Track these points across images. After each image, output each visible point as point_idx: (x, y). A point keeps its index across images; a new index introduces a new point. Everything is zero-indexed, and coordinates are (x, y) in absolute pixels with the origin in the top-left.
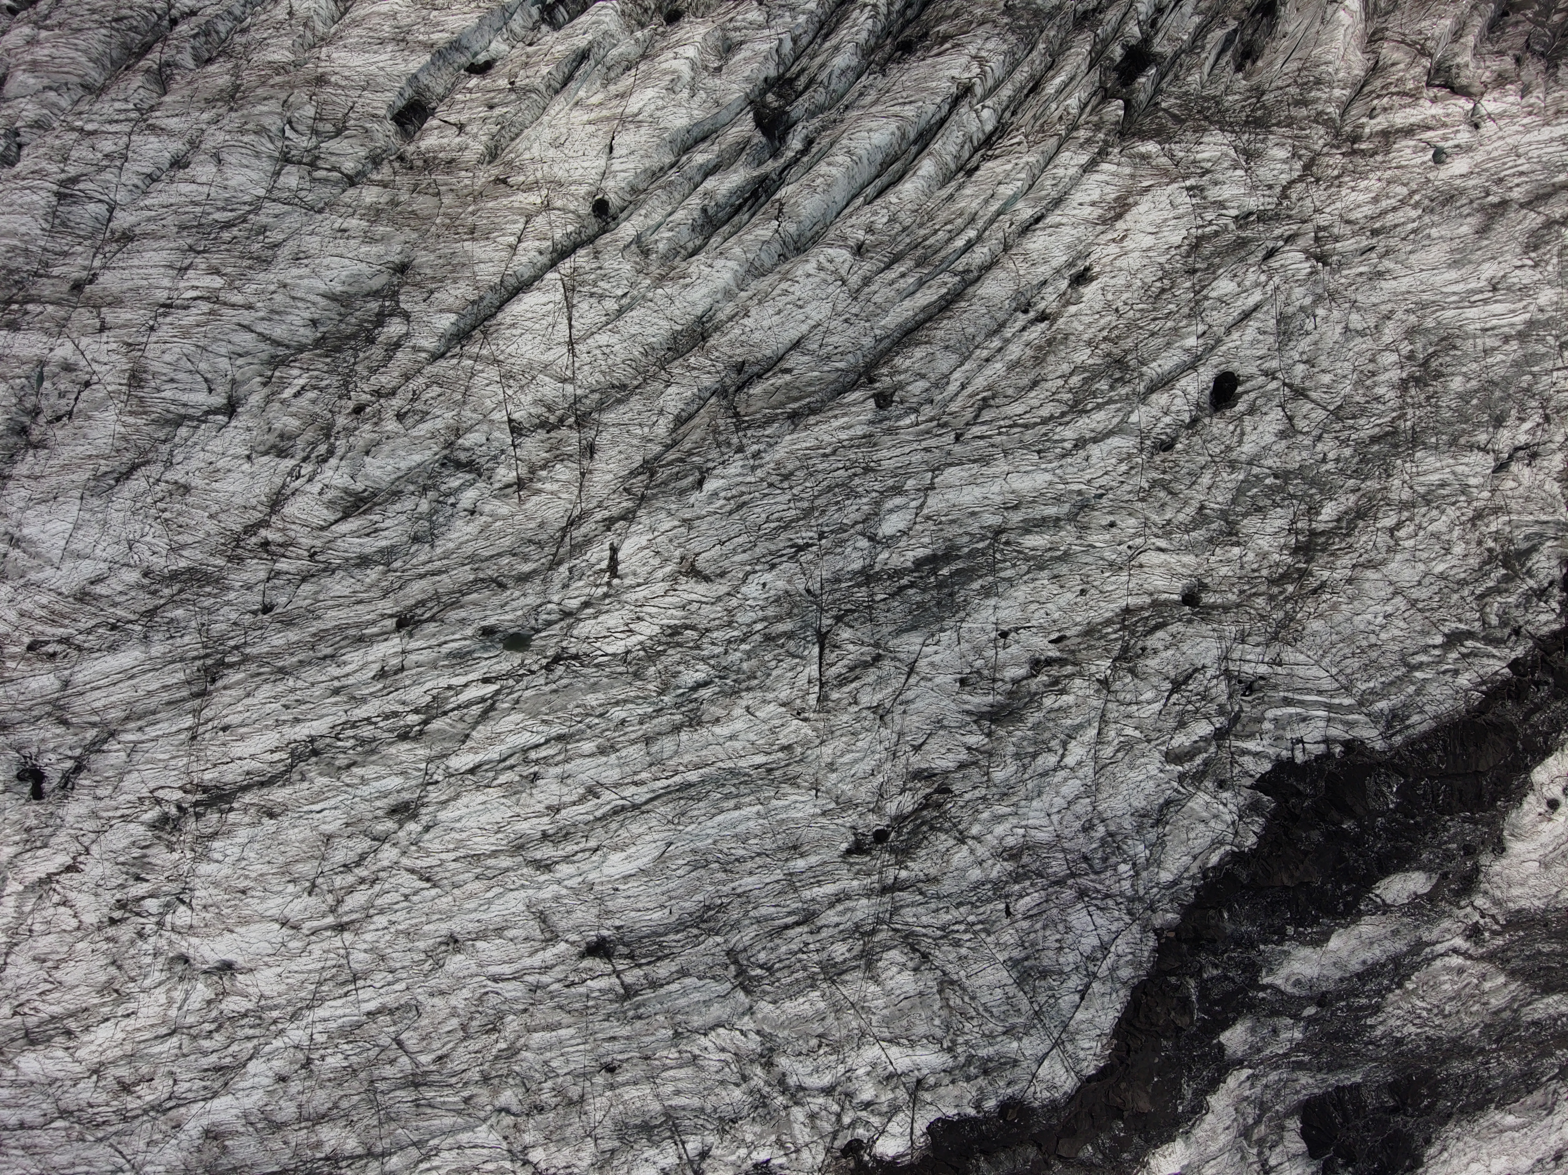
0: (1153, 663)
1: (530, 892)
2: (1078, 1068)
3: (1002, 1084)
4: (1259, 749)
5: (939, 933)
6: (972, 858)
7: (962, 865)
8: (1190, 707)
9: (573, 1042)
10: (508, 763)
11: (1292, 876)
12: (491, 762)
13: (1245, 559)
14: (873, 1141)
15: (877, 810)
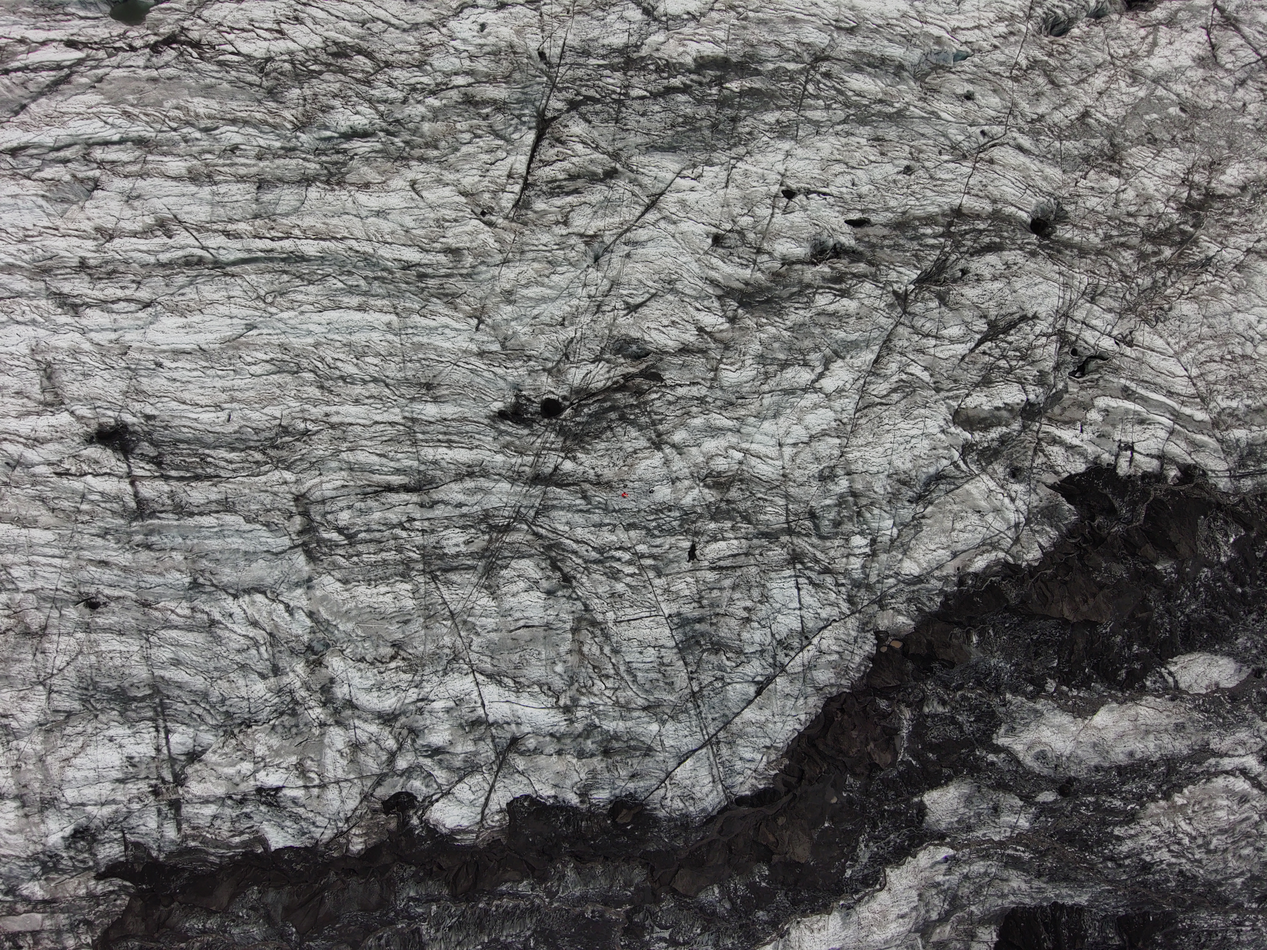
0: (971, 292)
1: (41, 333)
2: (729, 782)
3: (623, 773)
4: (1076, 442)
5: (594, 555)
6: (664, 471)
7: (649, 475)
8: (1003, 363)
9: (47, 550)
10: (62, 154)
11: (1076, 610)
12: (40, 146)
13: (1122, 196)
14: (430, 802)
15: (555, 372)
